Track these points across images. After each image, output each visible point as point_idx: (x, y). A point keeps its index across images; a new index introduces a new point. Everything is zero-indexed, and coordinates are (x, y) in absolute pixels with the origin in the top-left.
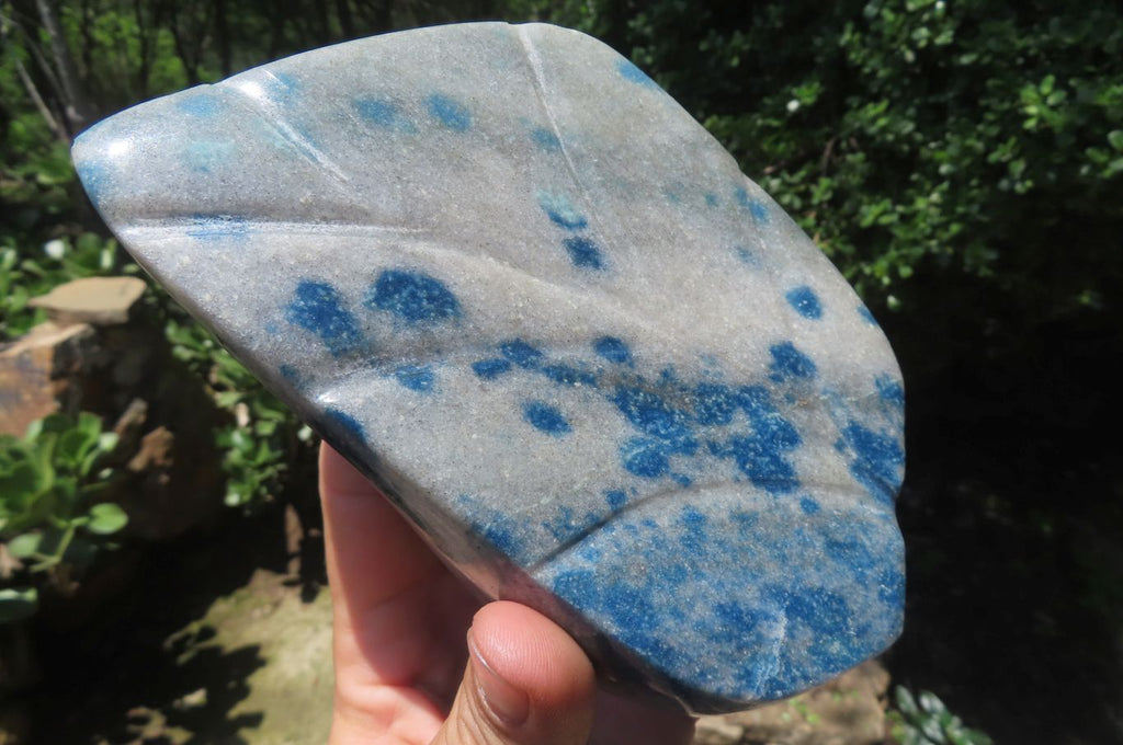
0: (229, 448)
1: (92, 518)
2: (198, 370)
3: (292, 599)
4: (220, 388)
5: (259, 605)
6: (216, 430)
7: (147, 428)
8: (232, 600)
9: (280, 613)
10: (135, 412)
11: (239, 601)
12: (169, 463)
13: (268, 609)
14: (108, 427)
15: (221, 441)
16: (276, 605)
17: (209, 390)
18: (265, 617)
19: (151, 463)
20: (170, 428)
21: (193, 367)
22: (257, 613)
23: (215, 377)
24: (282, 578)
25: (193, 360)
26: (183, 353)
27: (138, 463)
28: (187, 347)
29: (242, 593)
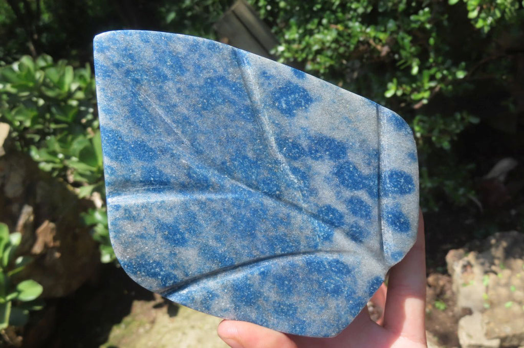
0: (94, 225)
1: (19, 292)
2: (58, 176)
3: (162, 316)
4: (77, 185)
5: (141, 325)
6: (83, 214)
7: (36, 224)
8: (123, 326)
9: (157, 327)
10: (27, 214)
11: (128, 324)
12: (58, 243)
13: (148, 326)
14: (12, 230)
15: (88, 221)
16: (153, 322)
17: (70, 188)
18: (147, 332)
19: (46, 246)
20: (52, 221)
21: (55, 174)
22: (141, 330)
23: (71, 178)
24: (152, 303)
25: (54, 169)
26: (47, 167)
27: (38, 249)
28: (48, 162)
29: (127, 319)
